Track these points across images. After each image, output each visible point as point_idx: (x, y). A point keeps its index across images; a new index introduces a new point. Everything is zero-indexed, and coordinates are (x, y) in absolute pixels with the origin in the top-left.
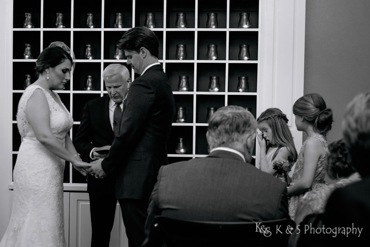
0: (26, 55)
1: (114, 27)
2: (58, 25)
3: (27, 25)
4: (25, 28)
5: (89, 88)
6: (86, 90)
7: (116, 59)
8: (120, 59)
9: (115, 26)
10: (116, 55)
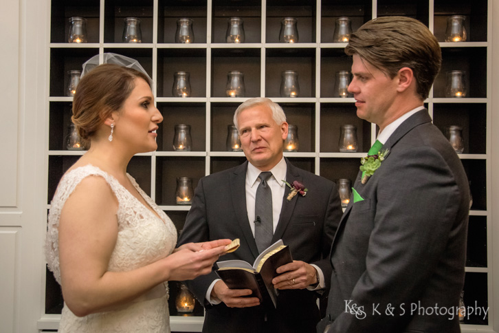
0: (73, 89)
1: (226, 42)
2: (130, 38)
3: (75, 38)
4: (72, 42)
5: (181, 147)
6: (177, 150)
7: (230, 96)
8: (236, 96)
9: (229, 39)
10: (230, 89)
